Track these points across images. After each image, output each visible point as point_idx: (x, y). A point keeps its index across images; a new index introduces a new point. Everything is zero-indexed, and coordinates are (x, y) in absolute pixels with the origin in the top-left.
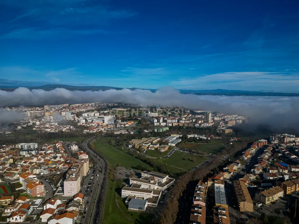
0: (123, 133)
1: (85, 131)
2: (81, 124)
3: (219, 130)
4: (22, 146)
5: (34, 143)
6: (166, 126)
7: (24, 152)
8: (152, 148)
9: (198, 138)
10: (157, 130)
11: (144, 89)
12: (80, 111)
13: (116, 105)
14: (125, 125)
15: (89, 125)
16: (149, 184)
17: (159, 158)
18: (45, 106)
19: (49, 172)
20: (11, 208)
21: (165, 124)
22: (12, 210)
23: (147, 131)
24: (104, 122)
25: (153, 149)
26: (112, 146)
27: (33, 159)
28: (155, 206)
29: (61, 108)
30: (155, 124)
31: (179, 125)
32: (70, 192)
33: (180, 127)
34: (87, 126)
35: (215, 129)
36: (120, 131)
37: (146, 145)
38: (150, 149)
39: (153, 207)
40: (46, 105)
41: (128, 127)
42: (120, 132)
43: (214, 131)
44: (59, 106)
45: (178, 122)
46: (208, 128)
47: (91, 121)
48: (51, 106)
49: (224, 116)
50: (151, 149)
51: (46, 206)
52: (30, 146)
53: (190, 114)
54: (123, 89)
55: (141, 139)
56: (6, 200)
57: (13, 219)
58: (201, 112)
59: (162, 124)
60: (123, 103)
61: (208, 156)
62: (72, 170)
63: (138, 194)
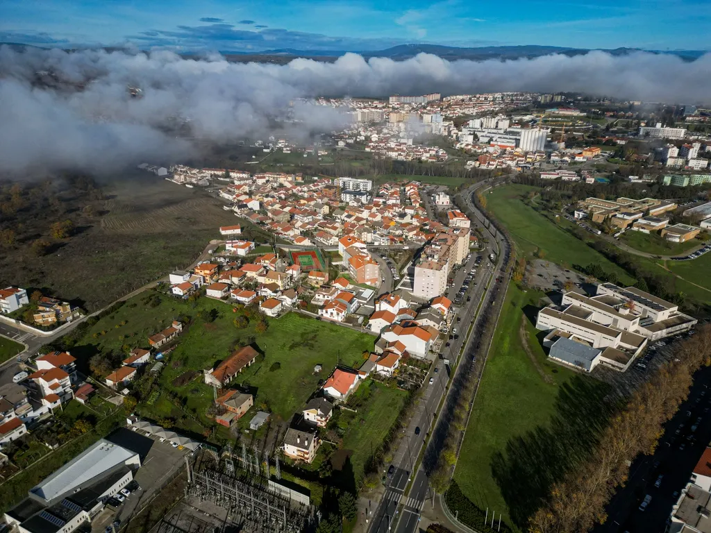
0: (563, 178)
1: (471, 164)
2: (463, 146)
4: (344, 182)
5: (366, 181)
6: (706, 170)
7: (348, 195)
8: (643, 228)
10: (673, 180)
11: (656, 53)
12: (463, 113)
13: (558, 99)
14: (573, 156)
15: (480, 151)
16: (614, 316)
17: (660, 258)
18: (391, 98)
19: (389, 244)
20: (324, 293)
22: (326, 296)
23: (640, 178)
24: (517, 146)
25: (647, 231)
26: (529, 207)
27: (363, 211)
28: (621, 369)
29: (423, 104)
30: (670, 162)
32: (425, 289)
34: (475, 152)
37: (626, 217)
38: (635, 229)
39: (616, 371)
40: (392, 96)
42: (558, 174)
44: (420, 99)
47: (486, 140)
48: (403, 98)
50: (641, 230)
51: (380, 305)
52: (358, 186)
54: (590, 53)
55: (615, 201)
56: (318, 278)
57: (327, 312)
59: (692, 163)
60: (580, 95)
62: (433, 246)
63: (578, 332)
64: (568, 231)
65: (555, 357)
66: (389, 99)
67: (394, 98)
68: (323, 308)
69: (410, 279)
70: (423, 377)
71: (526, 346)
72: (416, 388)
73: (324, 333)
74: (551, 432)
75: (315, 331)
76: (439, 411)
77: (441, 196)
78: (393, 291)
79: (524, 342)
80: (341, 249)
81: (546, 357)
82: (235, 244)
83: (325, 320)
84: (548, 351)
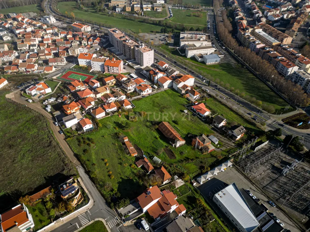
16: (202, 42)
17: (166, 18)
22: (133, 86)
25: (149, 10)
37: (138, 6)
38: (145, 10)
50: (147, 10)
61: (205, 9)
62: (127, 41)
63: (203, 52)
64: (124, 18)
65: (209, 63)
68: (142, 91)
69: (130, 62)
70: (204, 91)
71: (196, 64)
72: (210, 96)
73: (157, 100)
74: (245, 83)
75: (154, 102)
76: (226, 97)
77: (51, 18)
78: (136, 70)
79: (194, 64)
80: (82, 62)
81: (206, 65)
82: (36, 89)
83: (146, 96)
84: (204, 63)
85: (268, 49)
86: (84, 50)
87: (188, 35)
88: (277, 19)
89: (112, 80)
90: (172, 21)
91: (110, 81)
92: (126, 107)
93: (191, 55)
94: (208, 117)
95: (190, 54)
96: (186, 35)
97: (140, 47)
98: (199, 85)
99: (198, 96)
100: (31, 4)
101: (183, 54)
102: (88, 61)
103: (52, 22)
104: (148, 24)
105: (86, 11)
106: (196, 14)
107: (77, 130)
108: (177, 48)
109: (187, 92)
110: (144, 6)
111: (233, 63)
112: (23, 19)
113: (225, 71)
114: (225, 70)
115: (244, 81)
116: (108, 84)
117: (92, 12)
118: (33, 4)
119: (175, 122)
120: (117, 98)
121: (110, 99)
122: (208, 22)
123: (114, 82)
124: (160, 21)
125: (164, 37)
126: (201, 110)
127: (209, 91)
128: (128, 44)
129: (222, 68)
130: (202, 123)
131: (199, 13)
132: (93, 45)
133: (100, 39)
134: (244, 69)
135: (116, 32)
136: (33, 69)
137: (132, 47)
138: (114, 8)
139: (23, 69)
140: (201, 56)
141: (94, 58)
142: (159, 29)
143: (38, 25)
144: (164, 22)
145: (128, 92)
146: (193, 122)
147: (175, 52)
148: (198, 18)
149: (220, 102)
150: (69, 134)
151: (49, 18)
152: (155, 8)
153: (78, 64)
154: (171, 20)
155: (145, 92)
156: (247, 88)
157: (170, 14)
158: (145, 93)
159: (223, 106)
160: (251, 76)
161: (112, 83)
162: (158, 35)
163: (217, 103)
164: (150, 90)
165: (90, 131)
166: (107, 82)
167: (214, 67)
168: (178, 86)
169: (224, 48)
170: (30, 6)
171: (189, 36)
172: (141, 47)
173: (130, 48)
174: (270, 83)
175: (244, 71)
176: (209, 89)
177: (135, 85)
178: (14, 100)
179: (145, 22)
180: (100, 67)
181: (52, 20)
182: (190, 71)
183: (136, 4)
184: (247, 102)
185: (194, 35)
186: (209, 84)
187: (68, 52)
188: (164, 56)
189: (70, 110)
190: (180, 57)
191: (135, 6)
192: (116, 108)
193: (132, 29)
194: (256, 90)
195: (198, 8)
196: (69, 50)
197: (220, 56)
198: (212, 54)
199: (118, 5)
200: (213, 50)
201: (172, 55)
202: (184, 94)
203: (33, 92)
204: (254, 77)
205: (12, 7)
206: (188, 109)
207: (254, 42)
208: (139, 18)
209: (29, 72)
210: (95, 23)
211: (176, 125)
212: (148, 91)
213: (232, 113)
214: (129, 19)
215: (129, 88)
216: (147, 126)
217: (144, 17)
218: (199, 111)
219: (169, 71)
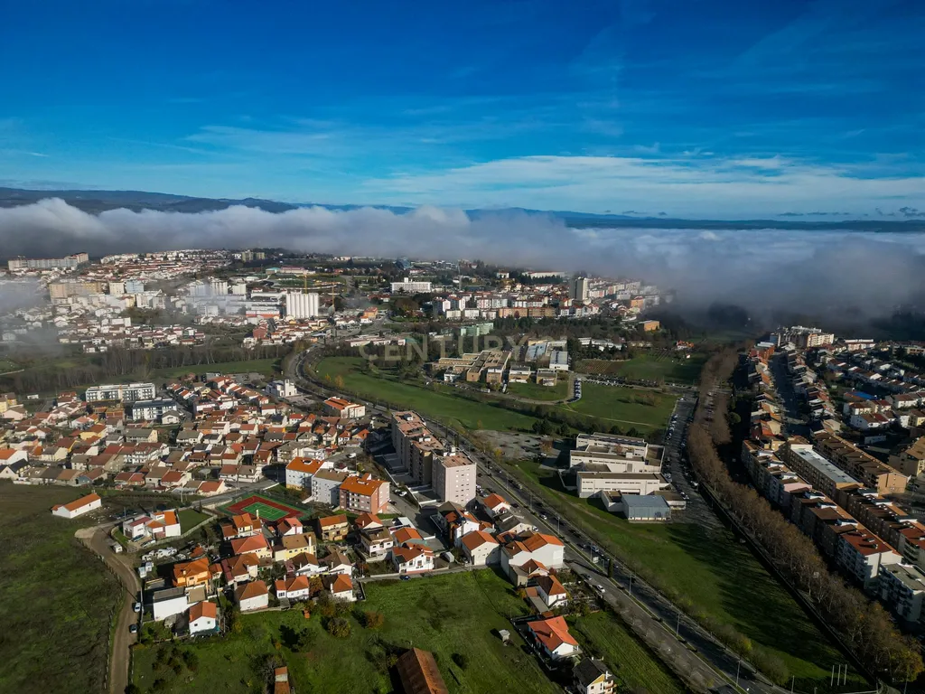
1: (250, 342)
2: (210, 320)
3: (627, 324)
4: (105, 393)
6: (480, 319)
9: (602, 349)
10: (467, 332)
12: (153, 278)
13: (262, 256)
14: (356, 319)
15: (239, 324)
16: (626, 462)
17: (560, 403)
18: (11, 263)
21: (476, 313)
22: (385, 544)
23: (438, 334)
24: (283, 312)
25: (523, 381)
26: (383, 380)
28: (682, 506)
29: (73, 269)
30: (449, 315)
31: (517, 315)
33: (523, 318)
35: (616, 323)
36: (361, 336)
37: (497, 371)
38: (512, 381)
40: (14, 259)
41: (371, 324)
43: (616, 327)
44: (65, 262)
45: (510, 305)
46: (596, 320)
47: (236, 310)
48: (33, 261)
49: (611, 285)
50: (518, 381)
53: (516, 282)
58: (544, 275)
59: (468, 313)
60: (280, 250)
61: (674, 390)
62: (421, 440)
63: (625, 486)
64: (456, 396)
65: (635, 518)
66: (7, 265)
67: (17, 262)
68: (403, 561)
69: (414, 490)
70: (588, 589)
71: (598, 517)
72: (601, 603)
73: (438, 592)
74: (729, 584)
75: (426, 595)
76: (651, 614)
77: (287, 385)
78: (421, 510)
79: (592, 515)
80: (294, 479)
81: (627, 522)
82: (149, 522)
83: (414, 577)
84: (622, 515)
85: (812, 497)
86: (317, 454)
87: (598, 442)
88: (876, 425)
89: (339, 526)
90: (574, 409)
91: (332, 527)
92: (338, 594)
93: (590, 491)
94: (567, 662)
95: (588, 487)
96: (591, 443)
97: (445, 454)
98: (580, 571)
99: (561, 596)
100: (265, 358)
101: (570, 488)
102: (307, 475)
103: (287, 395)
104: (512, 413)
105: (377, 377)
106: (645, 399)
107: (174, 629)
108: (561, 471)
109: (534, 581)
110: (511, 372)
111: (711, 526)
112: (227, 384)
113: (679, 545)
114: (679, 541)
115: (729, 580)
116: (327, 534)
117: (389, 380)
118: (270, 357)
119: (458, 660)
120: (324, 568)
121: (306, 567)
122: (673, 419)
123: (345, 532)
124: (538, 407)
125: (537, 442)
126: (549, 636)
127: (603, 591)
128: (422, 447)
129: (671, 535)
130: (544, 678)
131: (652, 397)
132: (348, 446)
133: (368, 434)
134: (740, 546)
135: (408, 419)
136: (174, 484)
137: (427, 454)
138: (440, 374)
139: (155, 481)
140: (618, 498)
141: (322, 470)
142: (529, 423)
143: (251, 398)
144: (552, 410)
145: (367, 561)
146: (515, 670)
147: (551, 482)
148: (647, 407)
149: (627, 627)
150: (147, 636)
151: (283, 386)
152: (538, 379)
153: (284, 484)
154: (574, 406)
155: (411, 564)
156: (732, 601)
157: (575, 393)
158: (410, 568)
159: (632, 641)
160: (756, 567)
161: (338, 533)
162: (522, 437)
163: (617, 627)
164: (428, 560)
165: (205, 636)
166: (324, 528)
167: (649, 531)
168: (511, 562)
169: (696, 484)
170: (262, 361)
171: (601, 444)
172: (448, 455)
173: (422, 455)
174: (807, 596)
175: (737, 552)
176: (605, 586)
177: (392, 543)
178: (88, 544)
179: (504, 407)
180: (330, 492)
181: (289, 390)
182: (572, 531)
183: (491, 368)
184: (713, 639)
185: (614, 444)
186: (611, 571)
187: (275, 454)
188: (515, 487)
189: (185, 576)
190: (560, 494)
191: (489, 371)
192: (306, 591)
193: (464, 421)
194: (758, 610)
195: (656, 386)
196: (278, 451)
197: (670, 503)
198: (653, 494)
199: (451, 368)
200: (656, 485)
201: (541, 486)
202: (523, 587)
203: (138, 530)
204: (765, 572)
205: (222, 362)
206: (518, 631)
207: (779, 476)
208: (492, 397)
209: (165, 488)
210: (382, 401)
211: (456, 669)
212: (421, 564)
213: (653, 664)
214: (467, 399)
215: (372, 550)
216: (369, 656)
217: (507, 396)
218: (542, 637)
219: (504, 521)
